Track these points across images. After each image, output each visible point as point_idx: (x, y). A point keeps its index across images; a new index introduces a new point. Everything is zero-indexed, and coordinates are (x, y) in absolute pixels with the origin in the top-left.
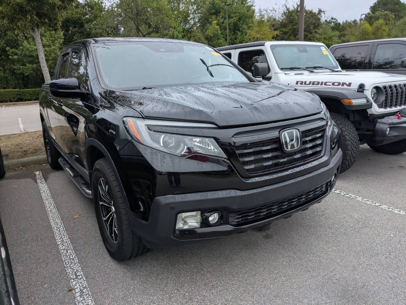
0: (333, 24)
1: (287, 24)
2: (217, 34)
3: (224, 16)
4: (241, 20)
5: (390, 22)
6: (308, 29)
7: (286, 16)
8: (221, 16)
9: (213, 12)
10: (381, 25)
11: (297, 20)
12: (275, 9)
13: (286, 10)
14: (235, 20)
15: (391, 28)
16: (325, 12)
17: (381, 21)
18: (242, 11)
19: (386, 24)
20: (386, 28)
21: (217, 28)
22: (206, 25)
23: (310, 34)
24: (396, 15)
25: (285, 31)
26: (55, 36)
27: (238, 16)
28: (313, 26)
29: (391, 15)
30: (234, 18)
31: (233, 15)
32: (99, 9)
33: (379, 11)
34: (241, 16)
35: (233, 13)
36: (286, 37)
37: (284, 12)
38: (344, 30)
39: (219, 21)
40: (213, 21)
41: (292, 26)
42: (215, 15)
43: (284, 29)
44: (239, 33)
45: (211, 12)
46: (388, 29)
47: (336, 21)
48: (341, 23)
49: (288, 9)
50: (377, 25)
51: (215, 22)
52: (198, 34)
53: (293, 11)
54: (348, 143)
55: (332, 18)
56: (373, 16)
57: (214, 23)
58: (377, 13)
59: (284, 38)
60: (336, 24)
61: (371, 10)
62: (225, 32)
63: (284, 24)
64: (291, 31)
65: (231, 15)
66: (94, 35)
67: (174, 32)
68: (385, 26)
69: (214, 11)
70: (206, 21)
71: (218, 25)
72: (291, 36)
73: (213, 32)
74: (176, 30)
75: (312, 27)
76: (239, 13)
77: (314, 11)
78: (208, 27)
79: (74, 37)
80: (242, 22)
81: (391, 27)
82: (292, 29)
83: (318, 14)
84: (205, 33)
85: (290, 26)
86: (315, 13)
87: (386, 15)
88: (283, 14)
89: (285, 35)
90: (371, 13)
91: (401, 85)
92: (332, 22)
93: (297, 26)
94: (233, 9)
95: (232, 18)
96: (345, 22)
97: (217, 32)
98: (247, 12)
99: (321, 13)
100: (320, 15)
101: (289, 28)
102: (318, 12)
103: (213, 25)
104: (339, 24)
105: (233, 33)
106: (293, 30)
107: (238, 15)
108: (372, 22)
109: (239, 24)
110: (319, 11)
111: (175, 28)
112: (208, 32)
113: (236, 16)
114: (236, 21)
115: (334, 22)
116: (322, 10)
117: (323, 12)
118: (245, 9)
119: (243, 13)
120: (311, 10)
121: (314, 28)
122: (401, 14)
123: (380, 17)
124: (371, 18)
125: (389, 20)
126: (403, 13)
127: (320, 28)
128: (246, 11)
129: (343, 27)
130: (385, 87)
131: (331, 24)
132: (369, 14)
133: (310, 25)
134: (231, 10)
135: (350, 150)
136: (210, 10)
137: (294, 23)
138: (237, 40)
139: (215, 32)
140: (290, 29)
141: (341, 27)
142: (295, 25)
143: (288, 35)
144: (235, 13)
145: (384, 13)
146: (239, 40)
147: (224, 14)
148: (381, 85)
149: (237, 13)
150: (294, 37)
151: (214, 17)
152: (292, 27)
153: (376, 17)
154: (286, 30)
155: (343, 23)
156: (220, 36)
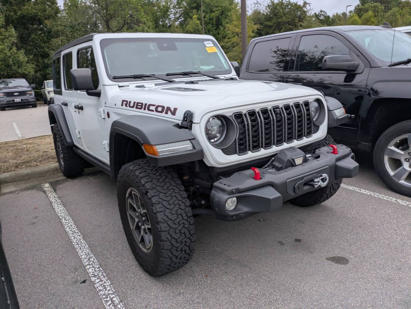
0: (322, 16)
1: (271, 17)
2: (198, 29)
3: (206, 10)
4: (223, 14)
5: (379, 14)
6: (293, 22)
7: (269, 8)
8: (202, 11)
9: (194, 6)
10: (370, 17)
11: (281, 14)
12: (259, 2)
13: (271, 2)
14: (217, 15)
15: (380, 20)
16: (310, 4)
17: (370, 13)
18: (224, 5)
19: (375, 16)
20: (375, 20)
21: (197, 23)
22: (187, 20)
23: (295, 28)
24: (385, 7)
25: (269, 25)
26: (6, 34)
27: (220, 10)
28: (299, 19)
29: (380, 7)
30: (216, 12)
31: (215, 9)
32: (74, 5)
33: (368, 3)
34: (223, 10)
35: (215, 7)
36: (271, 31)
37: (269, 5)
38: (333, 22)
39: (200, 16)
40: (194, 15)
41: (277, 19)
42: (196, 9)
43: (268, 22)
44: (221, 28)
45: (192, 6)
46: (377, 21)
47: (325, 14)
48: (331, 16)
49: (272, 2)
50: (367, 16)
51: (195, 16)
52: (177, 30)
53: (278, 4)
54: (161, 228)
55: (321, 11)
56: (362, 8)
57: (195, 18)
58: (366, 5)
59: (269, 32)
60: (325, 17)
61: (360, 2)
62: (207, 27)
63: (268, 17)
64: (276, 25)
65: (212, 8)
66: (54, 32)
67: (144, 28)
68: (374, 18)
69: (195, 4)
70: (186, 16)
71: (199, 20)
72: (276, 30)
73: (193, 27)
74: (146, 25)
75: (297, 20)
76: (221, 7)
77: (299, 4)
78: (189, 22)
79: (32, 35)
80: (225, 17)
81: (380, 18)
82: (277, 22)
83: (303, 6)
84: (185, 28)
85: (274, 20)
86: (300, 5)
87: (375, 7)
88: (267, 6)
89: (269, 29)
90: (360, 5)
91: (278, 108)
92: (321, 15)
93: (281, 19)
94: (214, 3)
95: (214, 12)
96: (335, 14)
97: (198, 27)
98: (230, 5)
99: (306, 6)
100: (305, 8)
101: (273, 21)
102: (303, 5)
103: (193, 20)
104: (329, 17)
105: (215, 28)
106: (278, 24)
107: (220, 8)
108: (361, 14)
109: (222, 18)
110: (304, 3)
111: (144, 23)
112: (189, 27)
113: (218, 10)
114: (219, 15)
115: (323, 15)
116: (307, 2)
117: (308, 4)
118: (228, 2)
119: (225, 6)
120: (296, 2)
121: (299, 21)
122: (391, 5)
123: (369, 9)
124: (360, 10)
125: (378, 12)
126: (392, 5)
127: (304, 21)
128: (228, 4)
129: (332, 19)
130: (238, 116)
131: (321, 17)
132: (358, 6)
133: (295, 18)
134: (213, 4)
135: (167, 240)
136: (191, 4)
137: (278, 17)
138: (220, 35)
139: (195, 27)
140: (274, 23)
141: (330, 20)
142: (279, 18)
143: (273, 29)
144: (217, 7)
145: (374, 4)
146: (222, 35)
147: (205, 8)
148: (229, 113)
149: (219, 7)
150: (279, 31)
151: (195, 11)
152: (276, 21)
153: (365, 9)
154: (271, 23)
155: (333, 15)
156: (201, 31)
